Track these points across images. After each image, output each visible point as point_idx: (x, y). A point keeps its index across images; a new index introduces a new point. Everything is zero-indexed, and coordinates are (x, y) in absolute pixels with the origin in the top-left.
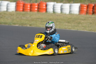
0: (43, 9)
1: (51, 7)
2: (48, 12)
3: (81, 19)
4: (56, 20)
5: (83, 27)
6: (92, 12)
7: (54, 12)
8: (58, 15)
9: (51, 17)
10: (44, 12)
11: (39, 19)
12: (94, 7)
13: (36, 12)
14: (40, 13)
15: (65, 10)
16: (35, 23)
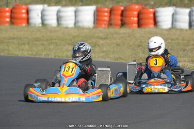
0: (22, 19)
1: (38, 15)
2: (32, 25)
3: (98, 37)
4: (47, 40)
5: (103, 52)
6: (120, 22)
7: (43, 23)
8: (53, 30)
9: (38, 35)
10: (24, 25)
11: (14, 39)
12: (124, 13)
13: (7, 25)
14: (15, 27)
15: (65, 20)
16: (6, 48)
